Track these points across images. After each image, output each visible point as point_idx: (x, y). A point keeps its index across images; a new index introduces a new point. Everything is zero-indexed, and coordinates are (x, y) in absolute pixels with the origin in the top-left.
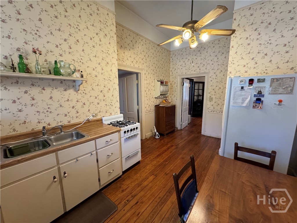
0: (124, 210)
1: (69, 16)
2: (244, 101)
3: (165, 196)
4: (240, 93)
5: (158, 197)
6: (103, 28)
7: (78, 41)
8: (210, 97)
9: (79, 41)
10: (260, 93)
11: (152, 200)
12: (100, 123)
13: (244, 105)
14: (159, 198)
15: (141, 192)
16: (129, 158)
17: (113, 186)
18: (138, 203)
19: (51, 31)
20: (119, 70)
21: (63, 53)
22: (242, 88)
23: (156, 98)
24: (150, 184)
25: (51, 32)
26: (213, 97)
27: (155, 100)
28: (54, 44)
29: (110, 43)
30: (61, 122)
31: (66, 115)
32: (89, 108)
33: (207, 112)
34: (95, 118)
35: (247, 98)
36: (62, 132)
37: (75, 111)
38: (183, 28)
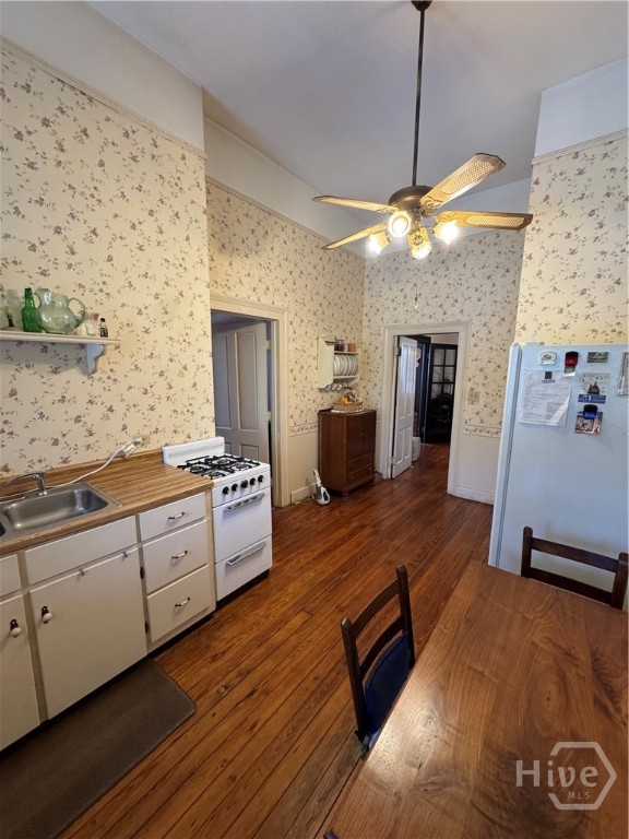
0: (214, 715)
1: (69, 163)
2: (551, 410)
3: (334, 674)
4: (541, 388)
5: (311, 677)
6: (169, 195)
7: (94, 232)
8: (472, 389)
9: (98, 232)
10: (594, 390)
11: (295, 686)
12: (158, 463)
13: (554, 422)
14: (315, 679)
15: (266, 662)
16: (235, 563)
17: (188, 643)
18: (255, 695)
19: (15, 204)
20: (214, 312)
21: (51, 266)
22: (548, 375)
23: (321, 390)
24: (293, 638)
25: (16, 208)
26: (480, 389)
27: (320, 395)
28: (25, 242)
29: (188, 239)
30: (40, 461)
31: (56, 442)
32: (126, 422)
33: (464, 431)
34: (141, 450)
35: (561, 404)
36: (42, 490)
37: (84, 429)
38: (390, 208)
